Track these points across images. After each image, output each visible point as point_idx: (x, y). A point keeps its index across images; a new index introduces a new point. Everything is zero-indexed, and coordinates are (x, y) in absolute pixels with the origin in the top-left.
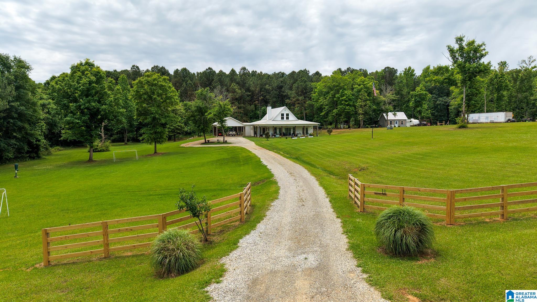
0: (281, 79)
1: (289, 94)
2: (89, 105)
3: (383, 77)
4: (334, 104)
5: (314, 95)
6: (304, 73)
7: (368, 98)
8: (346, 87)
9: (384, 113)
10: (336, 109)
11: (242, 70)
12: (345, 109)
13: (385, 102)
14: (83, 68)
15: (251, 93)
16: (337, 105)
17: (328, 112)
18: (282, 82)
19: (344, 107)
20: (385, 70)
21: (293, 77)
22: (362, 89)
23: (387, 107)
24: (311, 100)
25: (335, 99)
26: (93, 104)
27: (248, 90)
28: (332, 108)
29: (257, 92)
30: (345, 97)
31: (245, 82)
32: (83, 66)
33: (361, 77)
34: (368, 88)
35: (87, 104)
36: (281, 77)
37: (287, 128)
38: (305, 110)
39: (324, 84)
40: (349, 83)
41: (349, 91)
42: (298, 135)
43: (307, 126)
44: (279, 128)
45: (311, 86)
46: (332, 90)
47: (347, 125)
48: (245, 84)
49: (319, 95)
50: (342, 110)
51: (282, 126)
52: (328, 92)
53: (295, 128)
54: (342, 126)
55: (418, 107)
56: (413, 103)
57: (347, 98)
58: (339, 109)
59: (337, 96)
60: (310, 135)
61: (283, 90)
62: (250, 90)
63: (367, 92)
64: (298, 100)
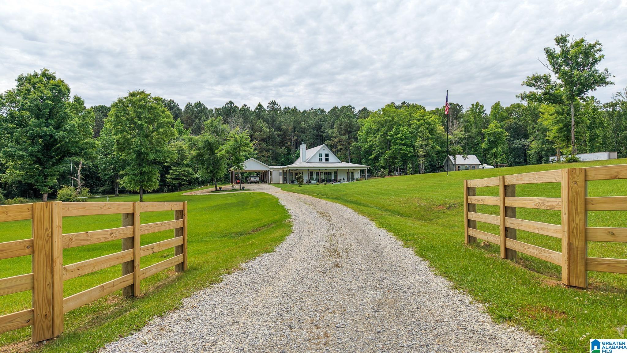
0: (320, 117)
1: (329, 133)
2: (38, 130)
4: (388, 144)
5: (361, 133)
6: (348, 109)
8: (401, 122)
9: (450, 155)
10: (390, 150)
11: (271, 104)
12: (401, 150)
13: (451, 140)
15: (282, 132)
16: (390, 146)
17: (378, 154)
18: (321, 119)
19: (400, 147)
21: (335, 113)
22: (422, 125)
23: (455, 147)
24: (357, 142)
26: (45, 129)
27: (280, 129)
28: (383, 150)
29: (289, 131)
30: (400, 135)
31: (275, 119)
32: (37, 77)
33: (419, 111)
35: (36, 129)
36: (319, 114)
37: (327, 173)
38: (350, 154)
39: (373, 119)
40: (405, 118)
41: (405, 127)
42: (341, 181)
43: (352, 170)
44: (317, 173)
45: (356, 123)
46: (383, 127)
47: (403, 172)
48: (274, 121)
49: (367, 134)
50: (397, 151)
51: (320, 170)
52: (379, 129)
53: (336, 172)
54: (397, 173)
55: (492, 148)
56: (486, 144)
57: (403, 136)
58: (393, 150)
59: (390, 133)
60: (357, 180)
61: (322, 130)
62: (282, 129)
63: (428, 129)
64: (340, 141)
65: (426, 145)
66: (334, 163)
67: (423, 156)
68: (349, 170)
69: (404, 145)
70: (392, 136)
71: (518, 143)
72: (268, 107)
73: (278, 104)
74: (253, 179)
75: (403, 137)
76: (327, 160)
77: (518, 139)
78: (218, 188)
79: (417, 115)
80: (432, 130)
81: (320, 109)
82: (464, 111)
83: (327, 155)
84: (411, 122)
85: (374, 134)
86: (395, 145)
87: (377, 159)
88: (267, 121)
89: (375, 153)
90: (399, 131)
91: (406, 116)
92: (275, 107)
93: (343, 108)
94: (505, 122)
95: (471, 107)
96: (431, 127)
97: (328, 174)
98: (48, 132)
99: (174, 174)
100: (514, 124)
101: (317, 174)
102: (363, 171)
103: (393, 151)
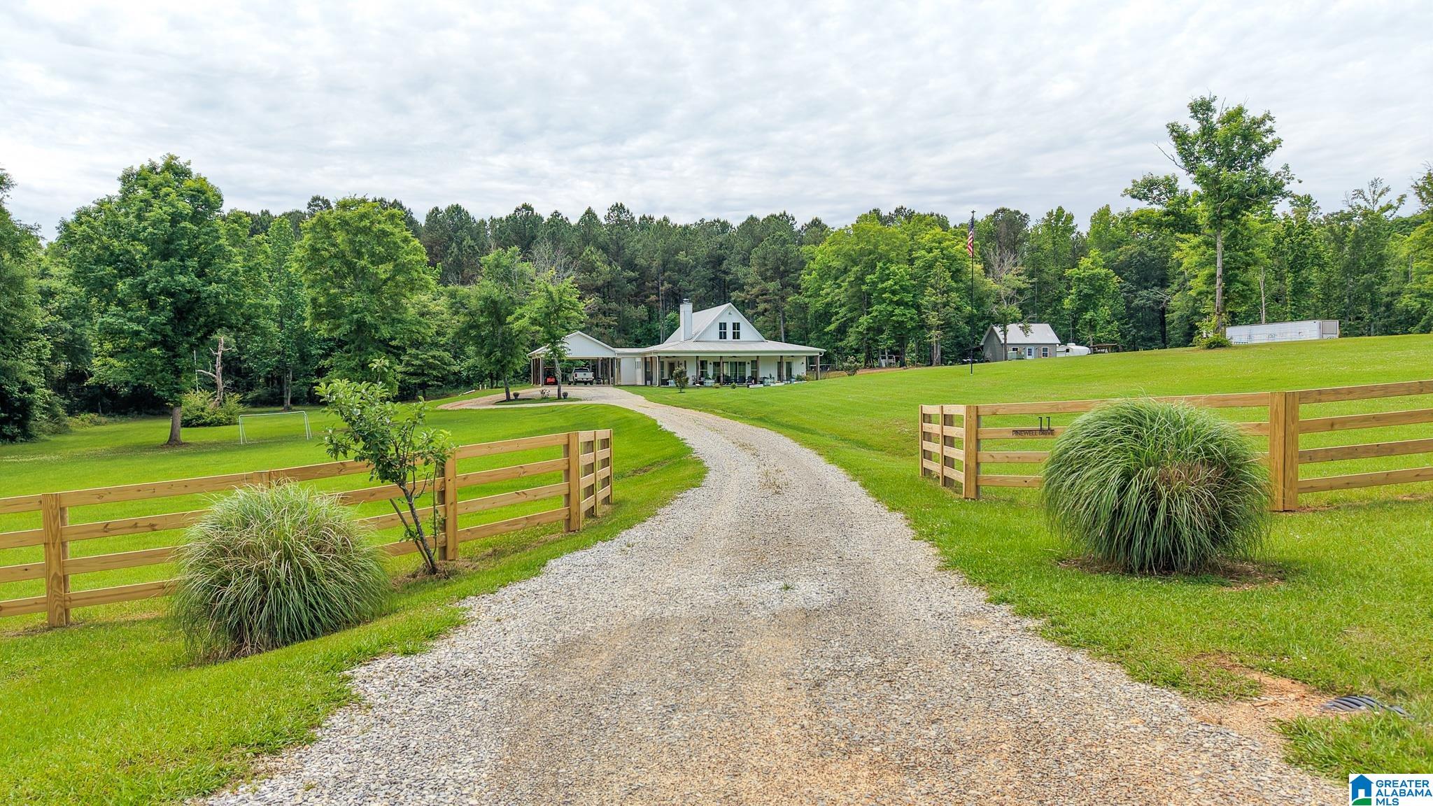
0: (720, 239)
1: (740, 275)
2: (168, 281)
3: (991, 236)
4: (864, 301)
5: (807, 277)
6: (782, 221)
7: (954, 285)
8: (893, 254)
9: (997, 324)
10: (868, 313)
11: (613, 211)
12: (891, 314)
13: (998, 294)
14: (155, 179)
15: (637, 273)
16: (869, 305)
17: (845, 321)
18: (721, 245)
19: (890, 309)
20: (994, 216)
21: (751, 232)
22: (936, 260)
23: (1005, 307)
24: (800, 294)
25: (864, 288)
26: (183, 279)
27: (630, 265)
28: (855, 313)
29: (654, 270)
30: (890, 282)
31: (621, 244)
32: (157, 173)
33: (934, 229)
34: (952, 259)
35: (164, 279)
36: (718, 233)
37: (736, 363)
38: (785, 321)
39: (834, 248)
40: (901, 246)
41: (901, 266)
42: (766, 380)
43: (789, 357)
44: (714, 363)
45: (798, 256)
46: (855, 263)
47: (897, 359)
48: (621, 249)
49: (821, 278)
50: (883, 316)
51: (721, 357)
52: (846, 268)
53: (756, 361)
54: (883, 362)
55: (1086, 310)
56: (1072, 300)
57: (896, 284)
58: (874, 314)
59: (869, 278)
60: (799, 379)
61: (724, 266)
62: (636, 265)
63: (949, 269)
64: (764, 293)
65: (945, 305)
66: (751, 342)
67: (938, 327)
68: (781, 357)
69: (898, 303)
70: (874, 283)
71: (1145, 297)
72: (608, 218)
73: (628, 212)
74: (580, 376)
75: (897, 287)
76: (736, 336)
77: (1146, 288)
78: (511, 393)
79: (926, 238)
80: (958, 271)
81: (718, 221)
82: (1030, 225)
83: (736, 326)
84: (915, 255)
85: (836, 278)
86: (879, 303)
87: (842, 331)
88: (605, 249)
89: (838, 320)
90: (888, 275)
91: (904, 241)
92: (623, 217)
93: (769, 219)
94: (1120, 250)
95: (1046, 218)
96: (955, 266)
97: (738, 364)
98: (188, 285)
99: (413, 365)
100: (1139, 255)
101: (717, 364)
102: (811, 360)
103: (877, 316)
